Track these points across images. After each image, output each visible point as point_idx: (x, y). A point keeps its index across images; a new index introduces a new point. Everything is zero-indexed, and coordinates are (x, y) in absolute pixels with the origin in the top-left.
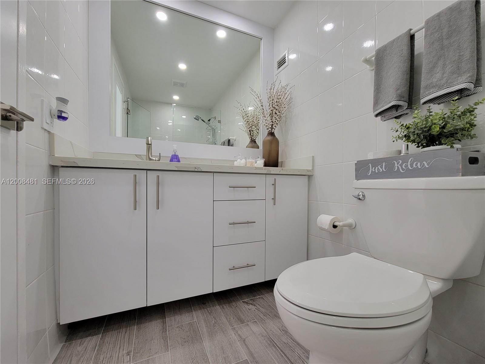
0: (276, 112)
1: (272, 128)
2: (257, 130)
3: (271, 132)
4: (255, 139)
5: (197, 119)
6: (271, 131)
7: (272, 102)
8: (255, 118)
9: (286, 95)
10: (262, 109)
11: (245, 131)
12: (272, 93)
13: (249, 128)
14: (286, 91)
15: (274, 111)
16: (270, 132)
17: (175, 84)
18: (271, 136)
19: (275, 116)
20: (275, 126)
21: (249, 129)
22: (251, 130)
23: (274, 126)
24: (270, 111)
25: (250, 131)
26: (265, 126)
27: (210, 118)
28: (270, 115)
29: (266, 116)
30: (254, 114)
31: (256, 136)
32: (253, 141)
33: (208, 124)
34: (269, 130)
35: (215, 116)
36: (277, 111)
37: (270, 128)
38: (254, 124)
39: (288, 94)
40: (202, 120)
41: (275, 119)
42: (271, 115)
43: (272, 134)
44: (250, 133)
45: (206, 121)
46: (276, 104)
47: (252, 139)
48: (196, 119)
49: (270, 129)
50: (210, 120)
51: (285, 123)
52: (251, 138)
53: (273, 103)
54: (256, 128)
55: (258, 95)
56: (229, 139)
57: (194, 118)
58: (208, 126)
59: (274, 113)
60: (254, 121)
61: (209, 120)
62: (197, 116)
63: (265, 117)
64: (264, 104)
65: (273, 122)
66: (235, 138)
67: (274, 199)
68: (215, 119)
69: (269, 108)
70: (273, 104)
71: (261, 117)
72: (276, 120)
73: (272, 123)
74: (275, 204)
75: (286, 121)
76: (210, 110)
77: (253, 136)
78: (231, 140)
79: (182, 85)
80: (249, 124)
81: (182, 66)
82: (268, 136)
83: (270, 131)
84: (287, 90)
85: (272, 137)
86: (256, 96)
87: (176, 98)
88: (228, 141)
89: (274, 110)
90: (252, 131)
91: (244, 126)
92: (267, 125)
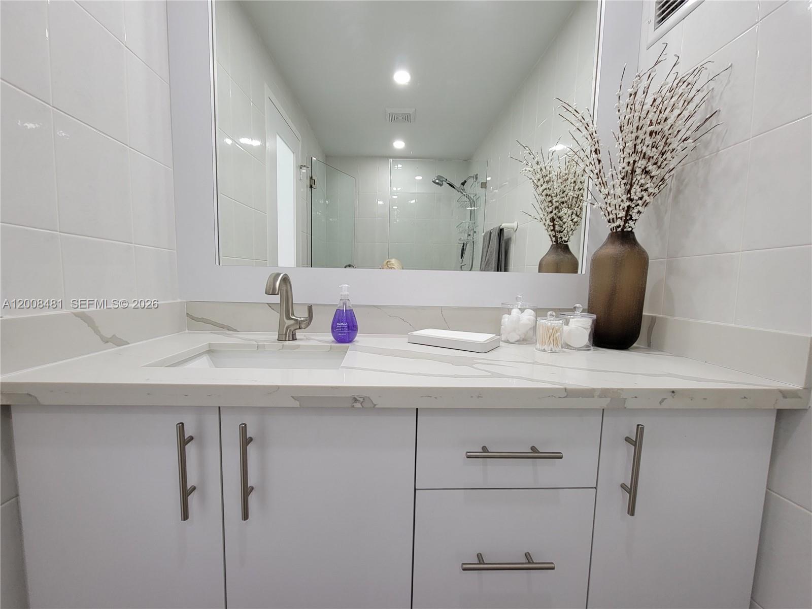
0: (645, 168)
1: (628, 218)
2: (574, 216)
3: (622, 229)
4: (566, 239)
5: (439, 182)
6: (624, 227)
7: (634, 135)
8: (568, 183)
9: (691, 107)
10: (597, 162)
11: (539, 219)
12: (638, 107)
13: (551, 212)
14: (693, 92)
15: (638, 164)
16: (619, 229)
17: (394, 118)
18: (622, 244)
19: (642, 181)
20: (639, 212)
21: (550, 216)
22: (555, 217)
23: (636, 210)
24: (625, 165)
25: (553, 220)
26: (602, 213)
27: (465, 179)
28: (623, 179)
29: (610, 184)
30: (567, 172)
31: (571, 233)
32: (561, 247)
33: (462, 191)
34: (617, 223)
35: (476, 174)
36: (650, 164)
37: (621, 218)
38: (566, 199)
39: (697, 100)
40: (450, 184)
41: (640, 190)
42: (629, 177)
43: (624, 237)
44: (554, 226)
45: (458, 184)
46: (648, 141)
47: (556, 241)
48: (437, 184)
49: (619, 222)
50: (465, 182)
51: (676, 198)
52: (554, 239)
53: (637, 138)
54: (570, 212)
55: (587, 120)
56: (501, 227)
57: (433, 181)
58: (462, 195)
59: (638, 171)
60: (567, 191)
61: (463, 184)
62: (439, 177)
63: (604, 184)
64: (601, 146)
65: (631, 200)
66: (515, 225)
67: (632, 490)
68: (477, 178)
69: (623, 156)
70: (639, 141)
71: (591, 184)
72: (645, 194)
73: (628, 203)
74: (632, 511)
75: (679, 192)
76: (467, 161)
77: (561, 232)
78: (505, 230)
79: (407, 118)
80: (551, 202)
81: (402, 77)
82: (613, 243)
83: (619, 226)
84: (697, 87)
85: (627, 246)
86: (578, 125)
87: (399, 145)
88: (497, 231)
89: (642, 163)
90: (560, 218)
91: (537, 207)
92: (609, 209)
